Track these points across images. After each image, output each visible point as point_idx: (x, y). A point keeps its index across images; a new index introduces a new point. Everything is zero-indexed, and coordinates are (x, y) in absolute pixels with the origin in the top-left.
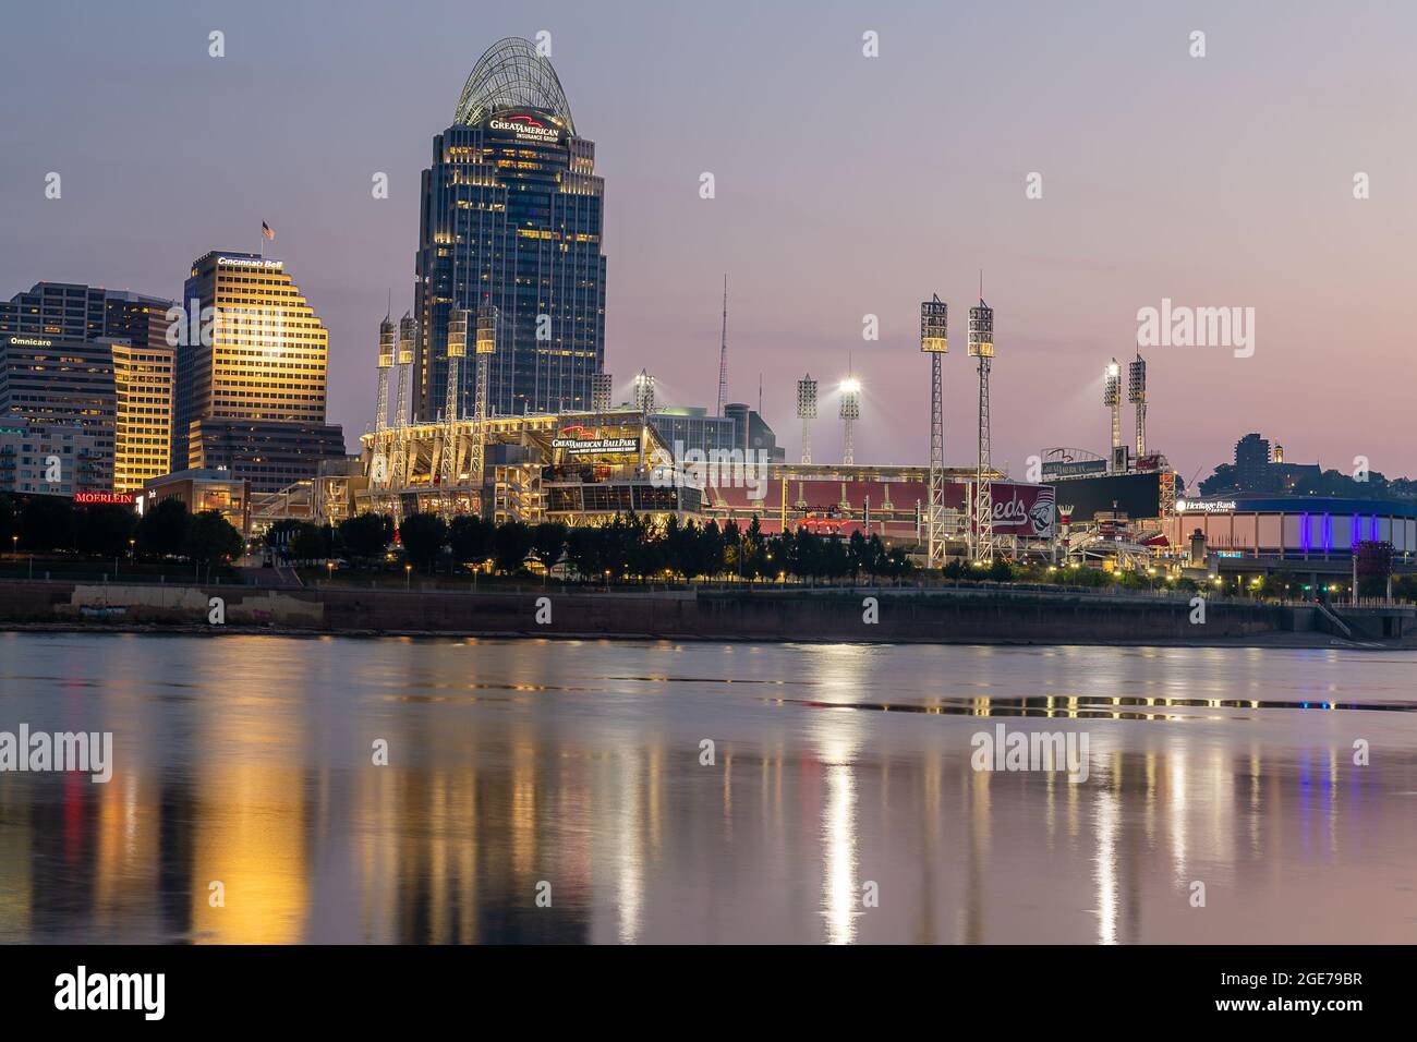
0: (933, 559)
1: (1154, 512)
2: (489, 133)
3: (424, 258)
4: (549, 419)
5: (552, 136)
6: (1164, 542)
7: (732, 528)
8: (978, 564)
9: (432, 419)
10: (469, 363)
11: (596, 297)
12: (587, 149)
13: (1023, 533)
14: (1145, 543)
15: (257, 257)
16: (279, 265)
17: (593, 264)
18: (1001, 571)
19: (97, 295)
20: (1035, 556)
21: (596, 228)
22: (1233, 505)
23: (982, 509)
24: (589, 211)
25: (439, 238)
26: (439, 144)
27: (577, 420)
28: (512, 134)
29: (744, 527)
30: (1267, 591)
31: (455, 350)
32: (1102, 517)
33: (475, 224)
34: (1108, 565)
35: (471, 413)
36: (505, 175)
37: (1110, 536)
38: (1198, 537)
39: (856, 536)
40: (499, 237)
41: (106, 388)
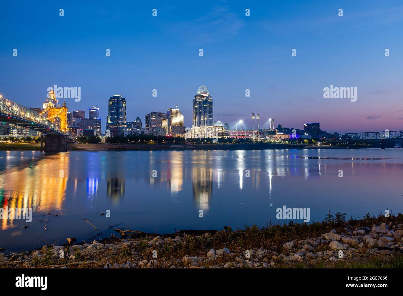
0: (254, 140)
1: (275, 135)
2: (200, 95)
3: (194, 109)
4: (213, 126)
5: (207, 95)
6: (276, 138)
7: (234, 138)
8: (258, 141)
9: (199, 126)
10: (204, 121)
11: (212, 112)
12: (211, 97)
13: (263, 137)
14: (274, 138)
15: (175, 109)
16: (178, 109)
17: (212, 109)
18: (261, 142)
19: (158, 113)
20: (264, 140)
21: (212, 105)
22: (283, 134)
23: (258, 135)
24: (211, 103)
25: (195, 106)
26: (195, 96)
27: (215, 127)
28: (203, 95)
29: (235, 138)
30: (288, 143)
31: (202, 119)
32: (270, 135)
33: (199, 105)
34: (271, 141)
35: (204, 126)
36: (202, 100)
37: (271, 137)
38: (280, 137)
39: (247, 138)
40: (202, 106)
41: (161, 123)
